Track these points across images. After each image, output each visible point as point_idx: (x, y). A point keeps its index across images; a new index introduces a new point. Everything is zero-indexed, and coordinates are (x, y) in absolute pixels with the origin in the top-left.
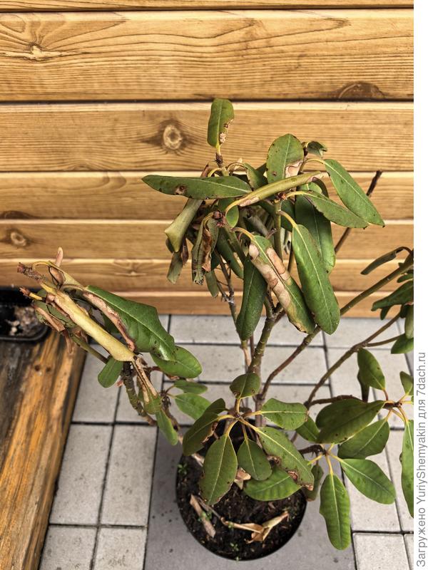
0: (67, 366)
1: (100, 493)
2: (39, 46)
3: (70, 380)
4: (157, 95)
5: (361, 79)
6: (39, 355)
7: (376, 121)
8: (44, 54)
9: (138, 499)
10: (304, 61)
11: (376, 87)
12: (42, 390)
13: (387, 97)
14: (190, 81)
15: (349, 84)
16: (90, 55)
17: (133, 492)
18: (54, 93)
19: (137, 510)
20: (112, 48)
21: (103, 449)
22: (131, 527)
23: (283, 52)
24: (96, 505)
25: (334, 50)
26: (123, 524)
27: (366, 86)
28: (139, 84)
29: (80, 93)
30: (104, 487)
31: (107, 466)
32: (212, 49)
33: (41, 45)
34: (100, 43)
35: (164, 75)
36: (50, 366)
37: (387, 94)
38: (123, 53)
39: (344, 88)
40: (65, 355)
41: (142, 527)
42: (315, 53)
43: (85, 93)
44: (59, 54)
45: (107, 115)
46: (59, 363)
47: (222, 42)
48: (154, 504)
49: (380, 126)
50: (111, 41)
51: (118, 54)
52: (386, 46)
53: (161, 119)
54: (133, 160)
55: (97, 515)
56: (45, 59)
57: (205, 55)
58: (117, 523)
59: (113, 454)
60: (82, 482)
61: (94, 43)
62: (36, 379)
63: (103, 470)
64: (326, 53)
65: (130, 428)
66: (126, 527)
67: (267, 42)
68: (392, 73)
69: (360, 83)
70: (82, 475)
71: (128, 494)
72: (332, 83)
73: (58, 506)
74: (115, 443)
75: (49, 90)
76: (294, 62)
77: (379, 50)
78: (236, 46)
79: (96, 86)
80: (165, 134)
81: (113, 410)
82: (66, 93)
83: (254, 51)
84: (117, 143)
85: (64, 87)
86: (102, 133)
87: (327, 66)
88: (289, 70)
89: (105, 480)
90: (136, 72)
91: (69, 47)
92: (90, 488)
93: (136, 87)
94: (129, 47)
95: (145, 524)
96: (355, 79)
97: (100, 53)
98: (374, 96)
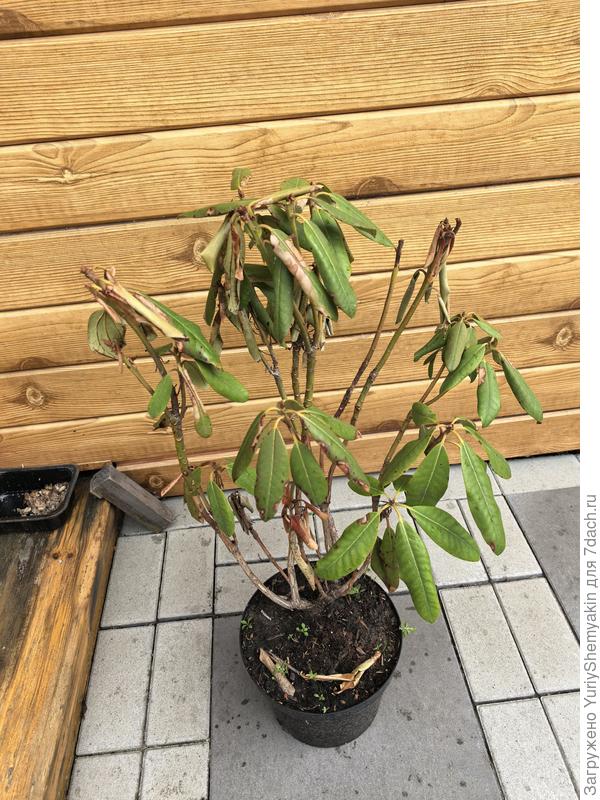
0: (94, 549)
1: (143, 706)
2: (70, 170)
3: (98, 564)
4: (185, 208)
5: (373, 174)
6: (57, 542)
7: (399, 214)
8: (75, 177)
9: (195, 708)
10: (317, 162)
11: (389, 180)
12: (62, 579)
13: (402, 190)
14: (216, 192)
15: (364, 181)
16: (118, 175)
17: (187, 700)
18: (83, 216)
19: (195, 721)
20: (140, 166)
21: (143, 654)
22: (188, 743)
23: (297, 155)
24: (140, 723)
25: (343, 149)
26: (176, 741)
27: (379, 180)
28: (166, 198)
29: (109, 213)
30: (148, 699)
31: (150, 674)
32: (233, 159)
33: (73, 169)
34: (128, 162)
35: (190, 188)
36: (72, 551)
37: (401, 186)
38: (149, 170)
39: (361, 184)
40: (91, 536)
41: (202, 741)
42: (326, 154)
43: (114, 212)
44: (89, 175)
45: (134, 234)
46: (83, 548)
47: (241, 151)
48: (215, 710)
49: (403, 219)
50: (138, 159)
51: (144, 171)
52: (388, 141)
53: (190, 233)
54: (163, 280)
55: (140, 735)
56: (76, 182)
57: (226, 165)
58: (169, 741)
59: (158, 657)
60: (118, 697)
61: (123, 163)
62: (55, 568)
63: (146, 679)
64: (336, 153)
65: (177, 624)
66: (180, 744)
67: (282, 148)
68: (400, 165)
69: (374, 178)
70: (118, 688)
71: (180, 702)
72: (348, 180)
73: (87, 732)
74: (159, 644)
75: (79, 213)
76: (309, 163)
77: (383, 145)
78: (254, 154)
79: (125, 204)
80: (195, 249)
81: (155, 607)
82: (95, 214)
83: (271, 157)
84: (147, 263)
85: (94, 208)
86: (132, 253)
87: (339, 165)
88: (306, 172)
89: (148, 690)
90: (164, 187)
91: (99, 168)
92: (128, 703)
93: (165, 203)
94: (155, 164)
95: (206, 737)
96: (368, 175)
97: (128, 171)
98: (390, 190)
